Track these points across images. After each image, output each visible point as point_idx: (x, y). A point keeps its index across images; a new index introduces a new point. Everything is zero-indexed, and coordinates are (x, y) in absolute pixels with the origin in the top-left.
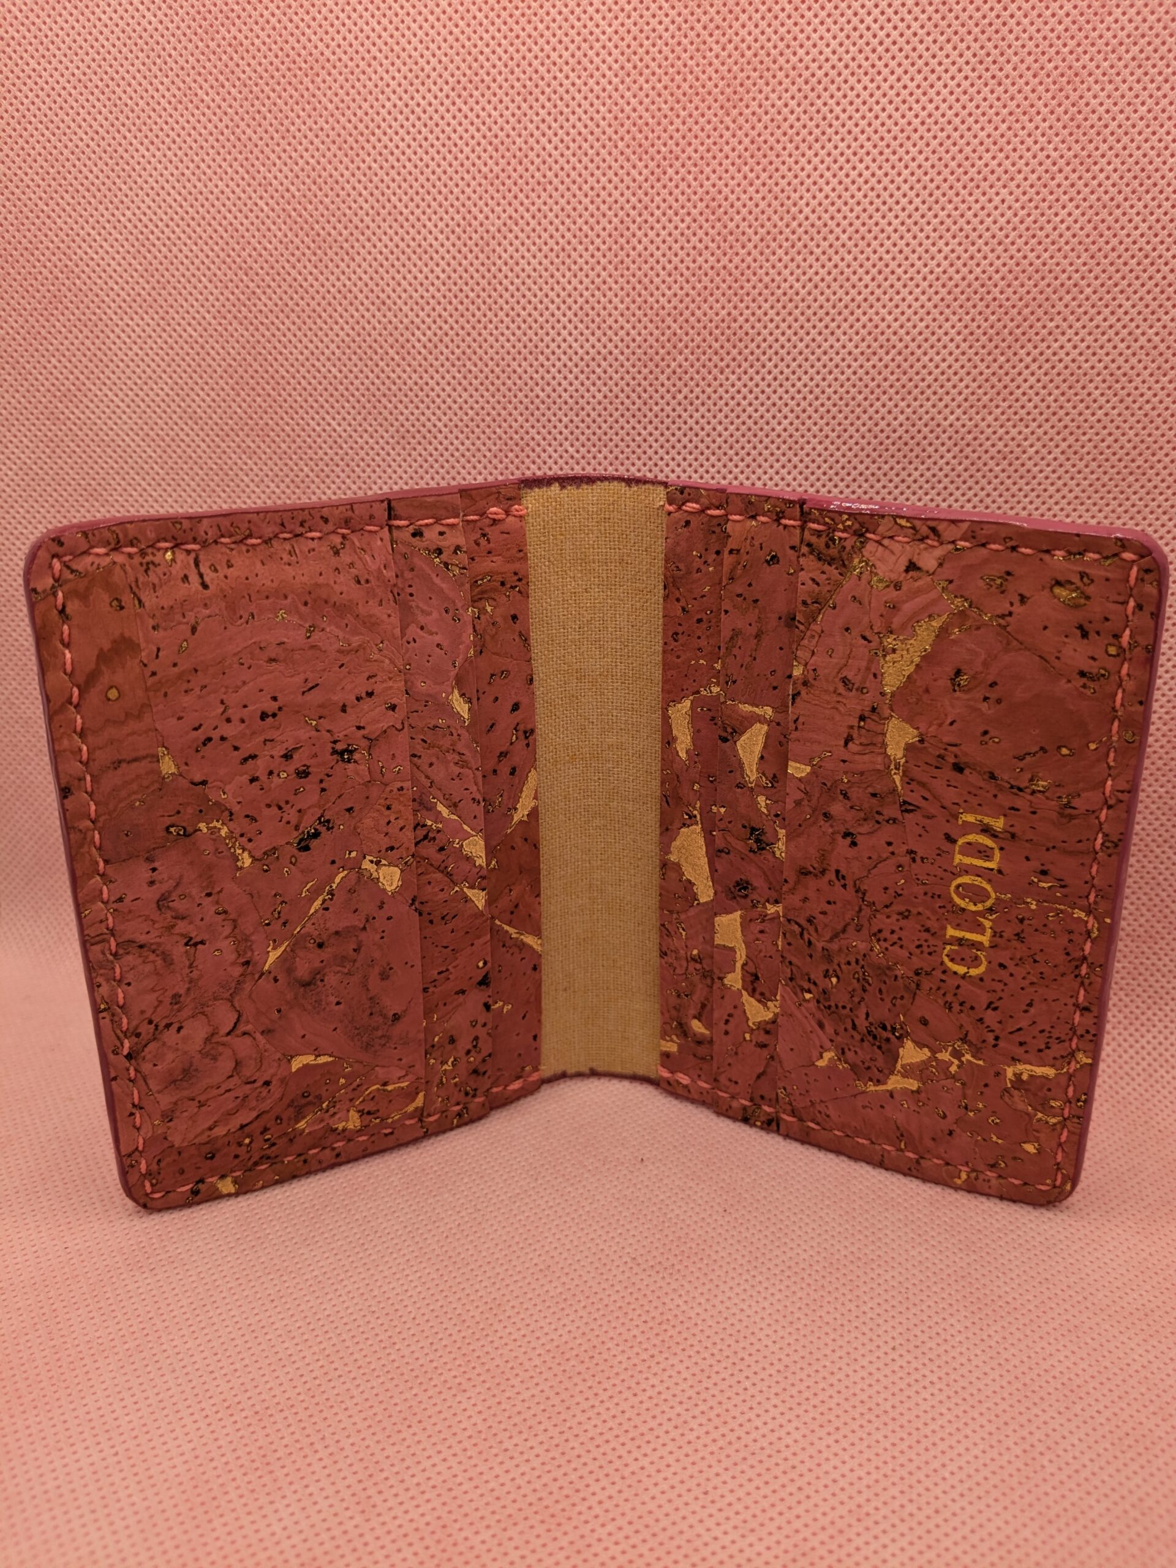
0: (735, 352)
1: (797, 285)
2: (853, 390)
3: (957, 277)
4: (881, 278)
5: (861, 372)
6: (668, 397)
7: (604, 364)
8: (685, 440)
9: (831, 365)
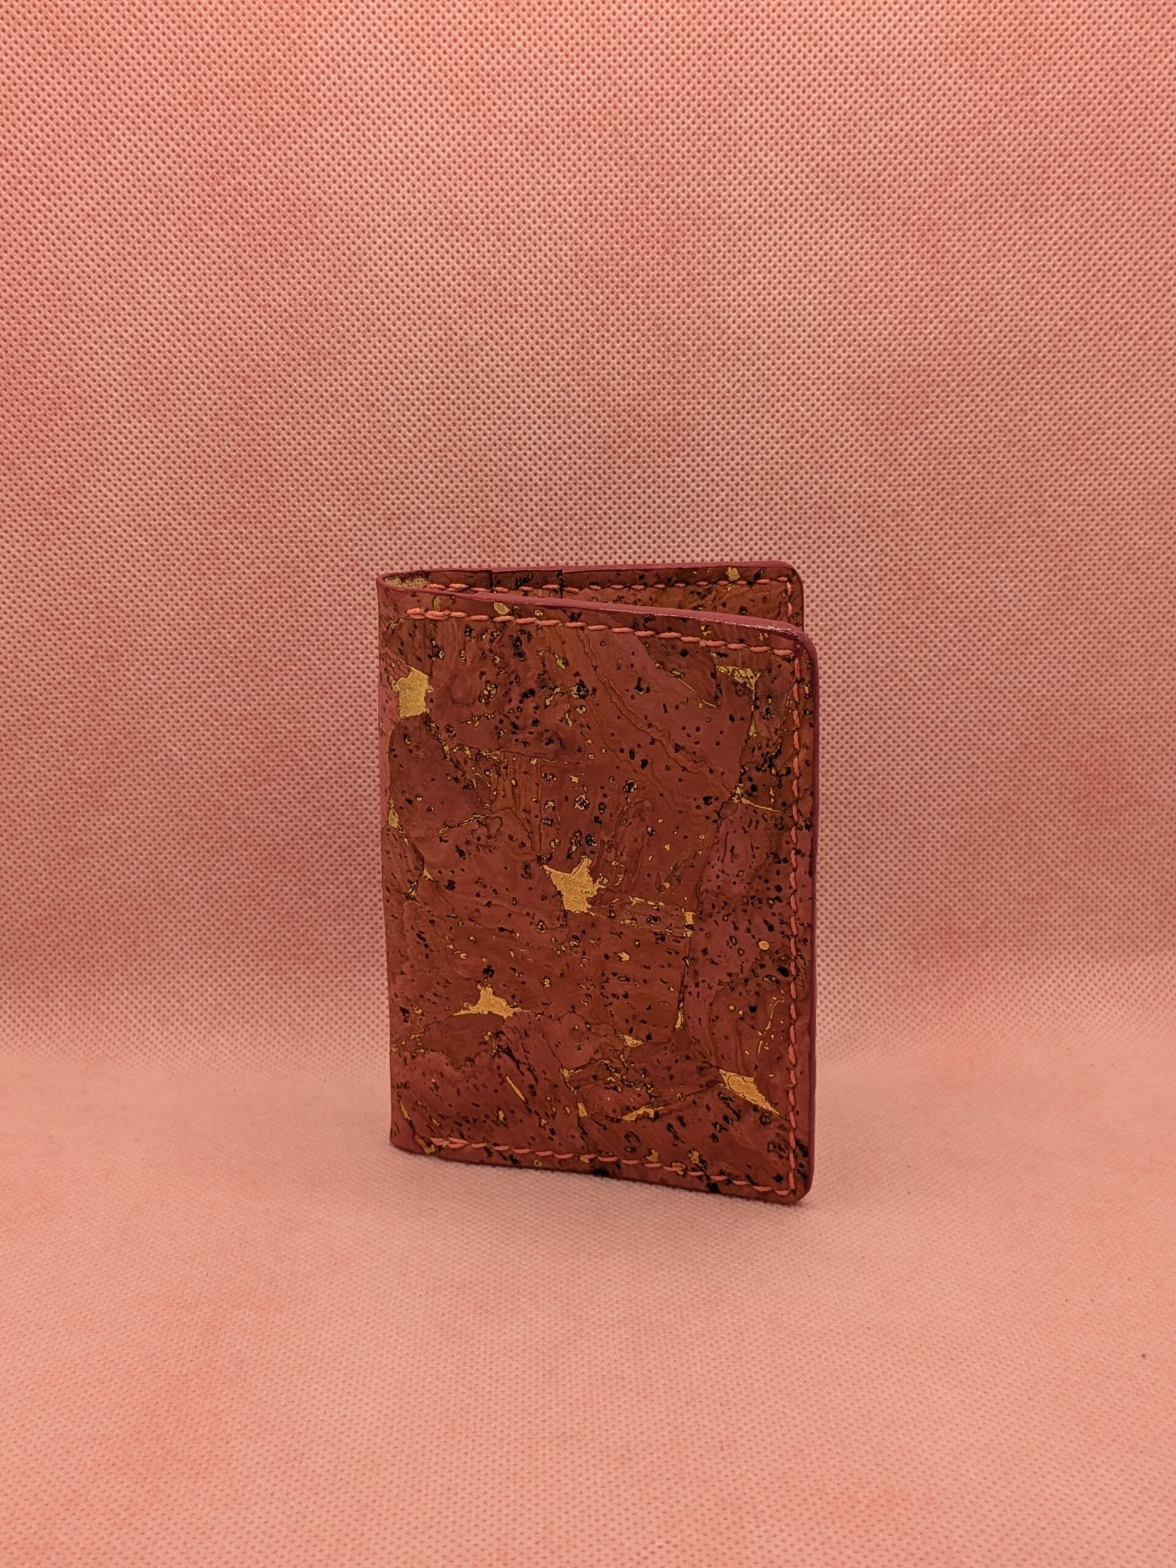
0: (679, 439)
1: (729, 385)
2: (777, 467)
3: (854, 376)
4: (794, 378)
5: (782, 452)
6: (625, 477)
7: (569, 452)
8: (639, 512)
9: (758, 447)
